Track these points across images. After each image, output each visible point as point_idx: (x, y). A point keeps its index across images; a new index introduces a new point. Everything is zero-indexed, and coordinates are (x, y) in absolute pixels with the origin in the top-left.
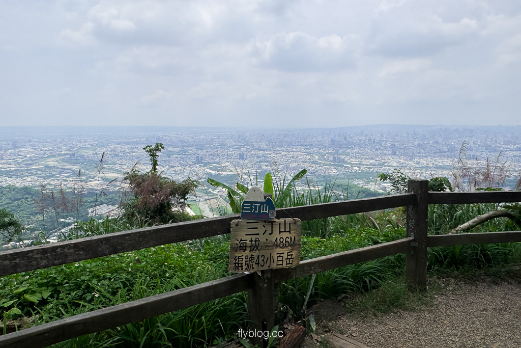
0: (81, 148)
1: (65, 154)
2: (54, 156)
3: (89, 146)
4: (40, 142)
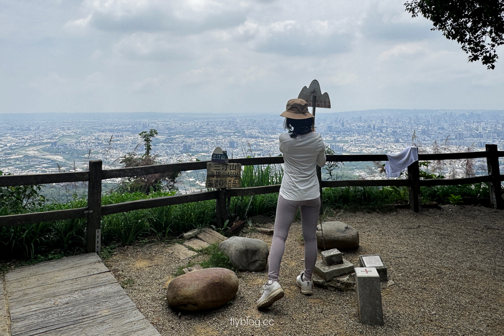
0: (63, 136)
1: (47, 143)
2: (35, 145)
3: (73, 134)
4: (23, 130)
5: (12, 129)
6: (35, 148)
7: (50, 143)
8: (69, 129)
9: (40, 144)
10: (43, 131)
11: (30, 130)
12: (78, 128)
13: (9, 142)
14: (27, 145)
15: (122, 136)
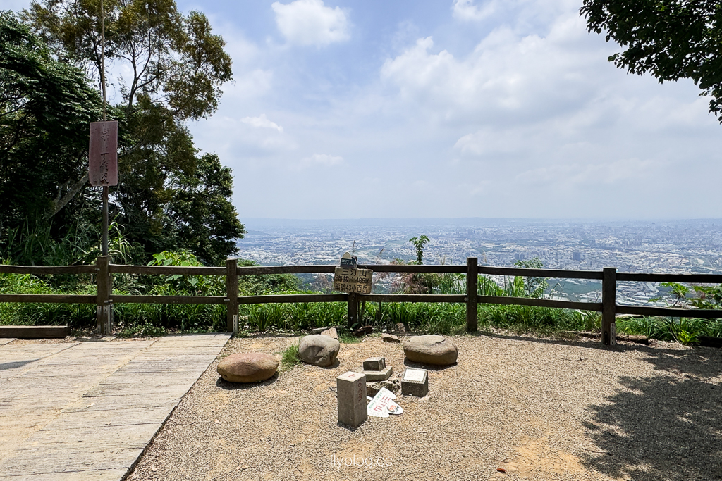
0: (390, 241)
1: (375, 247)
2: (365, 249)
3: (398, 239)
4: (354, 235)
5: (345, 233)
6: (365, 252)
7: (377, 247)
8: (394, 234)
9: (370, 248)
10: (371, 235)
11: (360, 234)
12: (403, 234)
13: (343, 245)
14: (358, 248)
15: (446, 243)
